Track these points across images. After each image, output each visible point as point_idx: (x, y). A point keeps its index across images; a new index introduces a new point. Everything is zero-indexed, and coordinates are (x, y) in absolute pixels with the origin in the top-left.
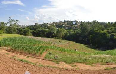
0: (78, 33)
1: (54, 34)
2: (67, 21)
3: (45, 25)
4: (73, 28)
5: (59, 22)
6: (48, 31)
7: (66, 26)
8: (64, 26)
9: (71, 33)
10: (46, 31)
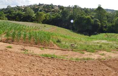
0: (59, 17)
1: (34, 17)
2: (43, 5)
3: (18, 8)
4: (50, 12)
5: (34, 5)
6: (25, 15)
7: (42, 10)
8: (40, 9)
9: (50, 17)
10: (23, 14)
